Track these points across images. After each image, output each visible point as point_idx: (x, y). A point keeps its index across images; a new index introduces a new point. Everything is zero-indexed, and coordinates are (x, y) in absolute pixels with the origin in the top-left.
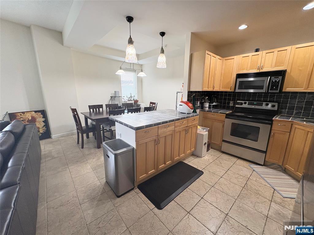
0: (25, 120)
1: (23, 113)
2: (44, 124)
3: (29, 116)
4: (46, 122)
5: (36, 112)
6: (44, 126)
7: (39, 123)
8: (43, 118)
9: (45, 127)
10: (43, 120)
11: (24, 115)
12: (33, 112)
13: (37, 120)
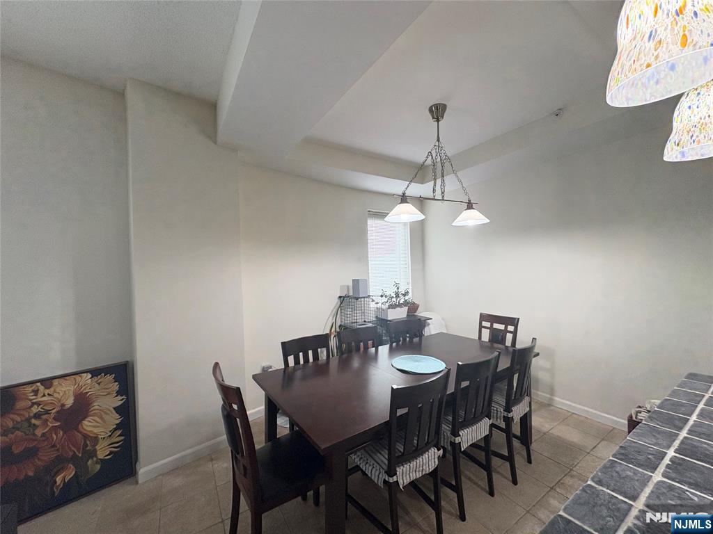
0: (47, 412)
1: (47, 382)
2: (118, 422)
3: (65, 394)
4: (127, 412)
5: (95, 372)
6: (115, 429)
7: (101, 418)
8: (119, 393)
9: (119, 432)
10: (118, 401)
11: (47, 391)
12: (85, 375)
13: (96, 405)
